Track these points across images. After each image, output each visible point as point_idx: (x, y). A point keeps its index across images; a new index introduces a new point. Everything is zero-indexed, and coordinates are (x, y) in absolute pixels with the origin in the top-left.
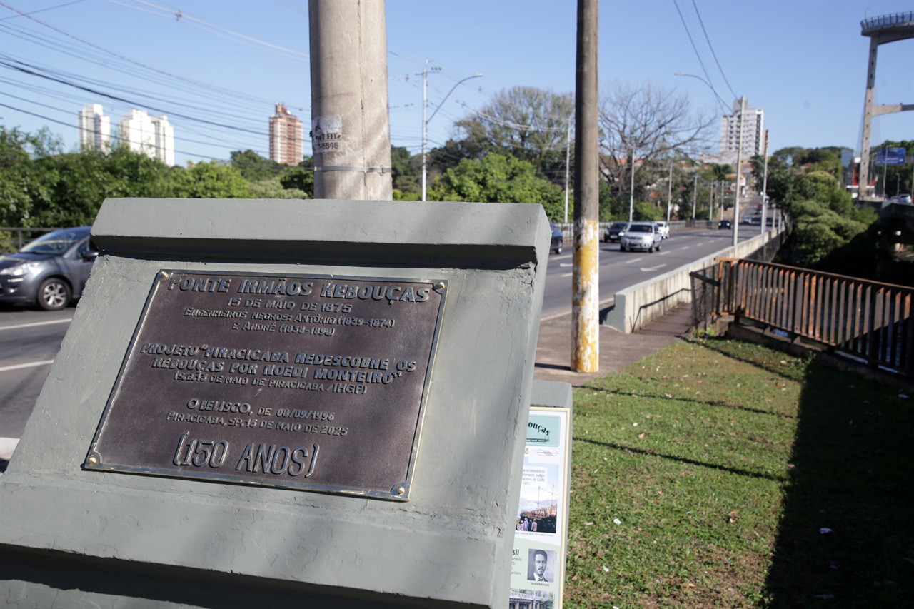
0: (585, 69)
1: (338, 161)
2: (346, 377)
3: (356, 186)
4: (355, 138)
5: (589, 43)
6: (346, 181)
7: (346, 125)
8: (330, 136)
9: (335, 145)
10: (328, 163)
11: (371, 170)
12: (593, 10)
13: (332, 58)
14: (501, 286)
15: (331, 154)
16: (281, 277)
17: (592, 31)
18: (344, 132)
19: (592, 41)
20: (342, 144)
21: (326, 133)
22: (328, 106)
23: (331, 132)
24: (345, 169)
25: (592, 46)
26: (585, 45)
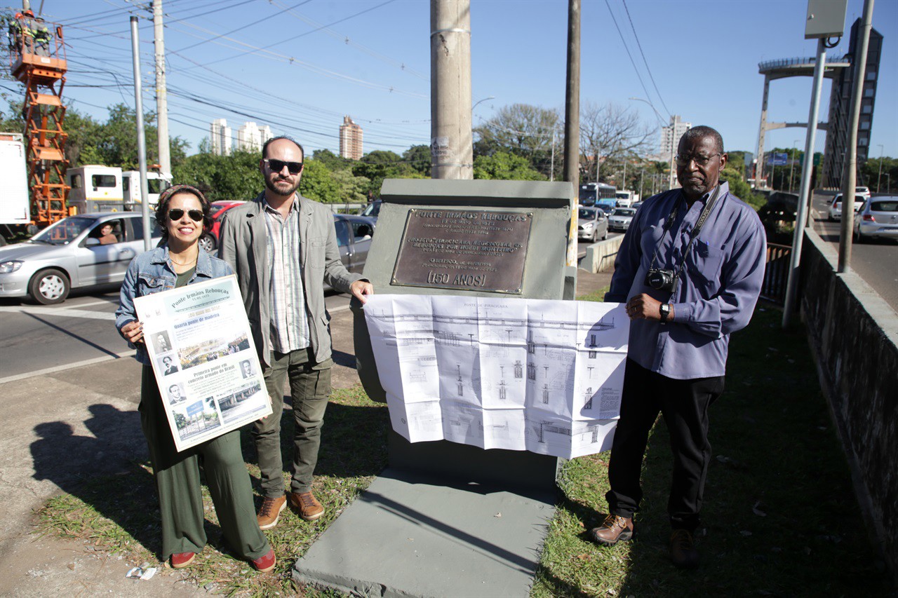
0: (572, 101)
1: (446, 161)
2: (494, 250)
3: (455, 173)
4: (455, 148)
5: (574, 84)
6: (450, 172)
7: (451, 140)
8: (442, 147)
9: (445, 152)
10: (440, 162)
11: (464, 166)
12: (577, 64)
13: (444, 106)
14: (556, 215)
15: (443, 157)
16: (463, 211)
17: (576, 77)
18: (450, 145)
19: (576, 84)
20: (448, 151)
21: (439, 145)
22: (441, 131)
23: (443, 145)
24: (449, 165)
25: (576, 87)
26: (572, 86)
